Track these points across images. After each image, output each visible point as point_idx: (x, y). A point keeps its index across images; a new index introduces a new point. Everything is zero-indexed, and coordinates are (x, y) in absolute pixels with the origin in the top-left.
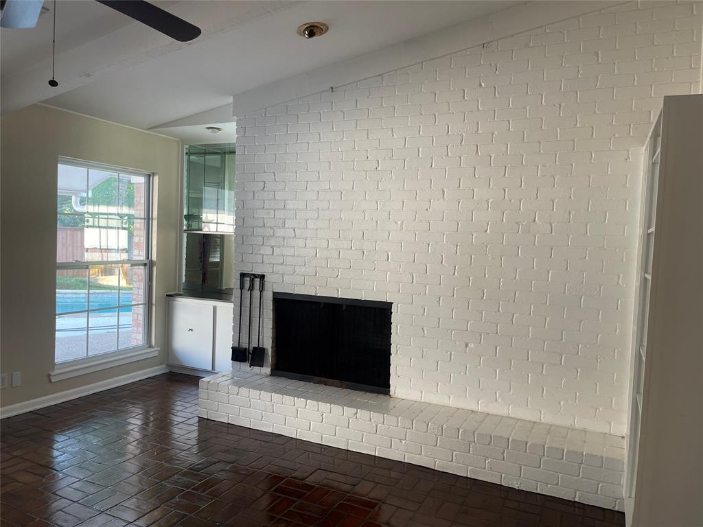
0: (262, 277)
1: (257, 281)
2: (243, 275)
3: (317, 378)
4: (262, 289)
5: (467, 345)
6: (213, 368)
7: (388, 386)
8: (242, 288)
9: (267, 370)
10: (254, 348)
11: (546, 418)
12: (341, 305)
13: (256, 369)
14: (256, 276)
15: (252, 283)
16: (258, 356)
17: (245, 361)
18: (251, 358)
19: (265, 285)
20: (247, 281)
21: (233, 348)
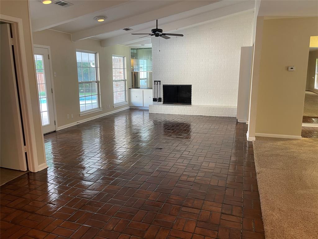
0: (160, 81)
1: (159, 82)
2: (155, 81)
3: (174, 103)
4: (160, 84)
5: (208, 92)
6: (143, 106)
7: (191, 103)
8: (155, 84)
9: (162, 103)
10: (159, 98)
11: (224, 105)
12: (179, 86)
13: (159, 103)
14: (158, 81)
15: (157, 83)
16: (160, 100)
17: (156, 101)
18: (158, 100)
19: (161, 83)
20: (156, 82)
21: (153, 99)
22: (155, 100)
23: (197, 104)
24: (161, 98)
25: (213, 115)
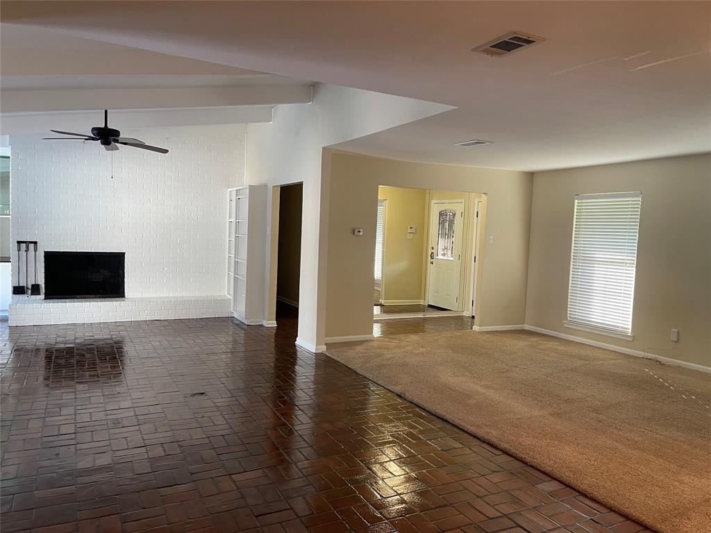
0: (35, 243)
1: (32, 245)
2: (19, 243)
3: (79, 296)
4: (36, 250)
7: (124, 293)
8: (19, 250)
9: (42, 296)
10: (33, 285)
13: (33, 297)
14: (31, 242)
15: (27, 247)
16: (35, 289)
17: (24, 294)
18: (30, 291)
19: (38, 247)
20: (23, 246)
21: (14, 287)
22: (18, 290)
23: (138, 295)
24: (39, 285)
25: (183, 316)
